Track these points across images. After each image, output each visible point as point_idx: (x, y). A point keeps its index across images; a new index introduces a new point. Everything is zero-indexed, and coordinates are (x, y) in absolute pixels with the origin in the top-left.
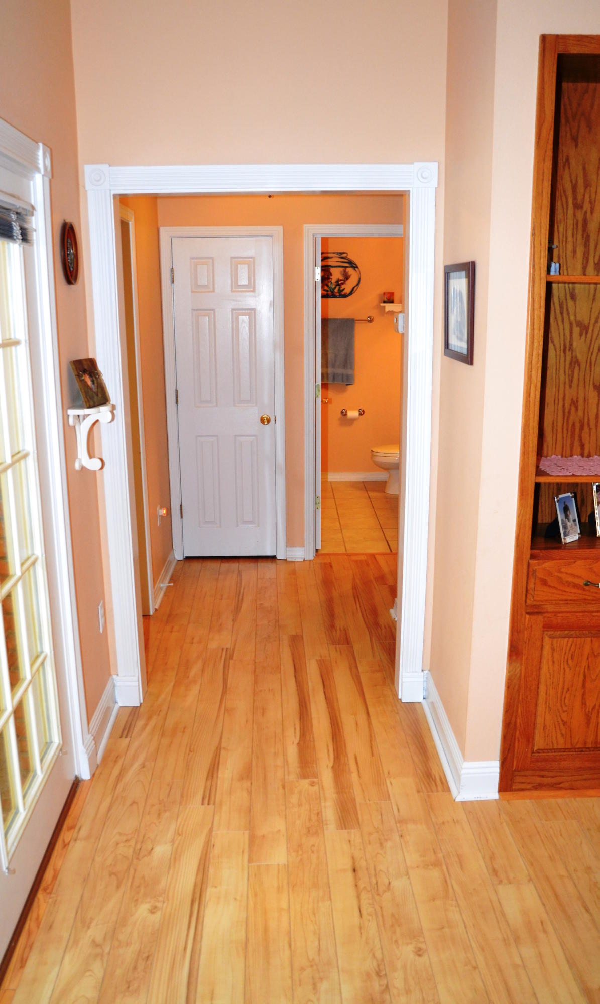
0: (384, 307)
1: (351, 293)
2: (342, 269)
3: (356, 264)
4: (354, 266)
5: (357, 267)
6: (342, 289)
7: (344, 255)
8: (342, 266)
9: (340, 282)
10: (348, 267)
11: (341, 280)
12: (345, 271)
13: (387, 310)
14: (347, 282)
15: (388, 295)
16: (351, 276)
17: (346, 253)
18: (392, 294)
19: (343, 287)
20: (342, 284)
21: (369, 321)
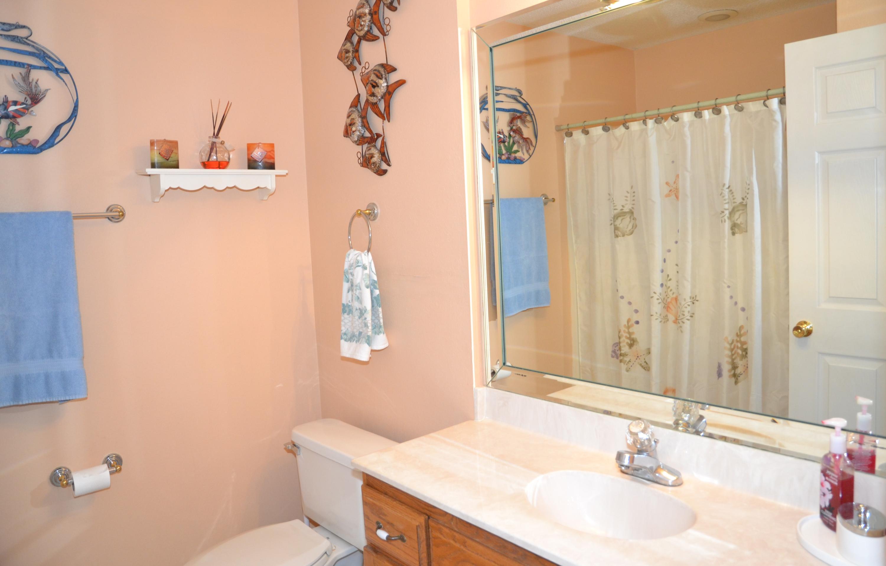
0: (158, 176)
1: (50, 143)
2: (16, 71)
3: (61, 63)
4: (56, 66)
5: (66, 71)
6: (18, 128)
7: (21, 33)
8: (16, 64)
9: (12, 108)
10: (35, 67)
11: (15, 103)
12: (26, 78)
13: (165, 184)
14: (36, 109)
15: (165, 147)
16: (49, 95)
17: (24, 27)
18: (172, 146)
19: (22, 123)
20: (19, 114)
21: (110, 219)
